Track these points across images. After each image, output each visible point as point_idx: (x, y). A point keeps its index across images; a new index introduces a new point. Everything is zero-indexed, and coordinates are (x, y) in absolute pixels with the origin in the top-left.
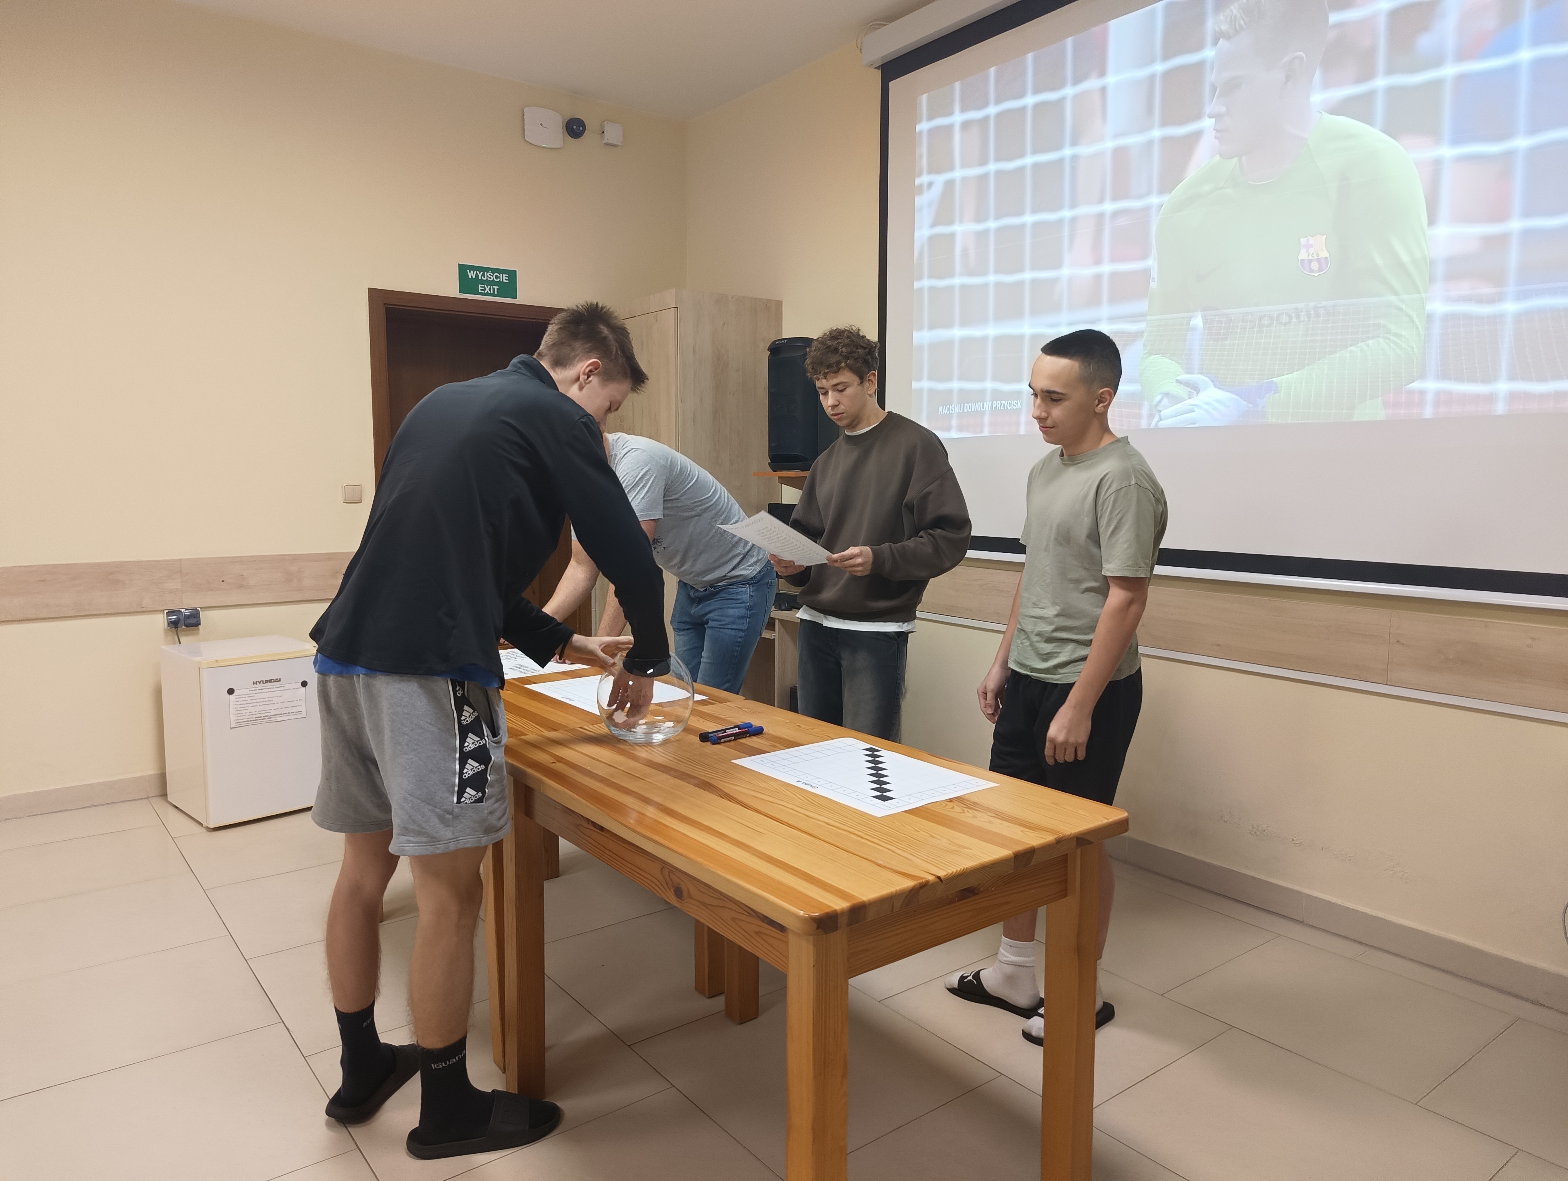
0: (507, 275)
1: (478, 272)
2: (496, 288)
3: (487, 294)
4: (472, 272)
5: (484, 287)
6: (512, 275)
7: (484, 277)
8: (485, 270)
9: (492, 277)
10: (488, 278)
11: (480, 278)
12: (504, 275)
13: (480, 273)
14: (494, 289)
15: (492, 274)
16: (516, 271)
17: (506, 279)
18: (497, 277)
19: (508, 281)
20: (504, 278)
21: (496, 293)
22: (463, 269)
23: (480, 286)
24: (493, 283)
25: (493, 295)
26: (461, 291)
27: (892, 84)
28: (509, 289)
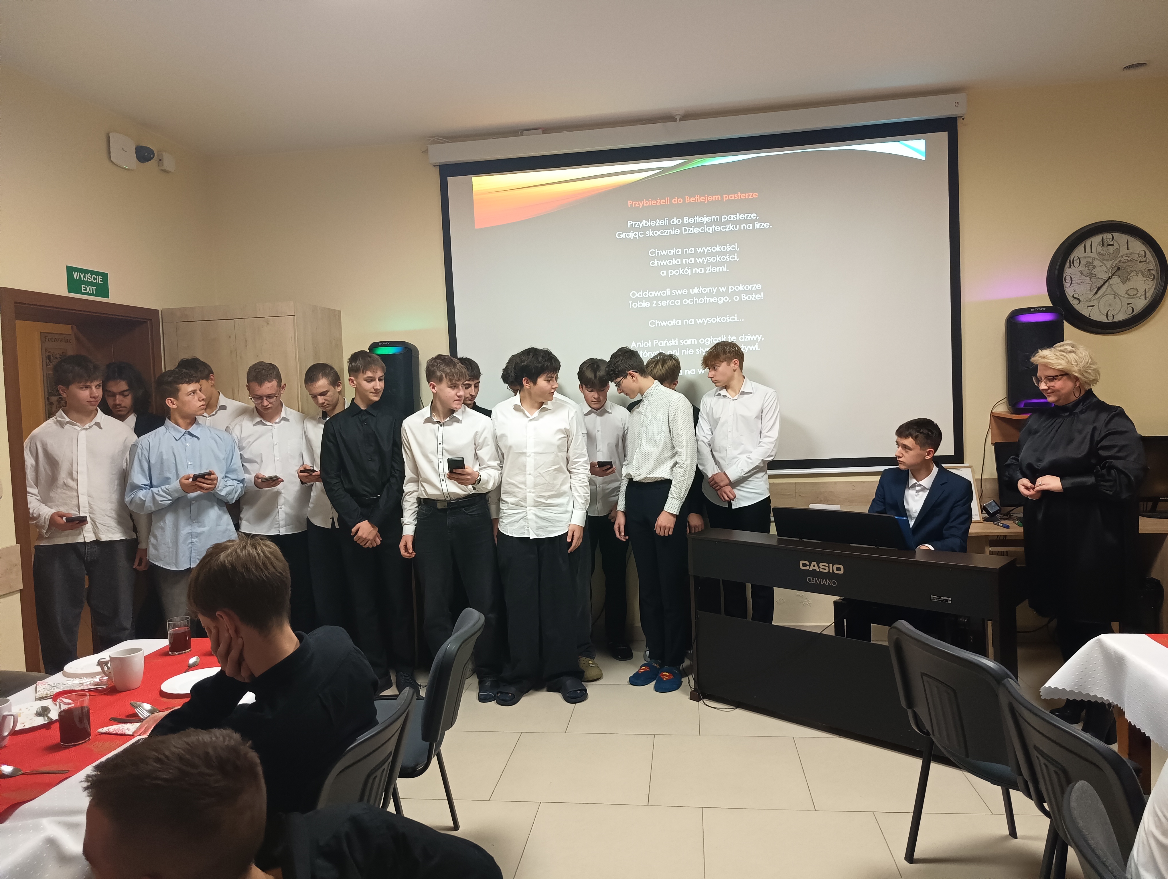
0: (102, 277)
2: (94, 288)
3: (88, 294)
4: (76, 273)
5: (86, 287)
6: (105, 276)
7: (85, 279)
8: (85, 271)
9: (90, 278)
10: (88, 280)
12: (99, 277)
13: (82, 274)
14: (92, 289)
15: (91, 276)
16: (107, 274)
17: (101, 281)
18: (95, 279)
19: (102, 283)
20: (99, 279)
21: (94, 293)
22: (70, 270)
23: (82, 286)
24: (91, 284)
25: (92, 295)
26: (70, 291)
27: (449, 179)
28: (103, 289)
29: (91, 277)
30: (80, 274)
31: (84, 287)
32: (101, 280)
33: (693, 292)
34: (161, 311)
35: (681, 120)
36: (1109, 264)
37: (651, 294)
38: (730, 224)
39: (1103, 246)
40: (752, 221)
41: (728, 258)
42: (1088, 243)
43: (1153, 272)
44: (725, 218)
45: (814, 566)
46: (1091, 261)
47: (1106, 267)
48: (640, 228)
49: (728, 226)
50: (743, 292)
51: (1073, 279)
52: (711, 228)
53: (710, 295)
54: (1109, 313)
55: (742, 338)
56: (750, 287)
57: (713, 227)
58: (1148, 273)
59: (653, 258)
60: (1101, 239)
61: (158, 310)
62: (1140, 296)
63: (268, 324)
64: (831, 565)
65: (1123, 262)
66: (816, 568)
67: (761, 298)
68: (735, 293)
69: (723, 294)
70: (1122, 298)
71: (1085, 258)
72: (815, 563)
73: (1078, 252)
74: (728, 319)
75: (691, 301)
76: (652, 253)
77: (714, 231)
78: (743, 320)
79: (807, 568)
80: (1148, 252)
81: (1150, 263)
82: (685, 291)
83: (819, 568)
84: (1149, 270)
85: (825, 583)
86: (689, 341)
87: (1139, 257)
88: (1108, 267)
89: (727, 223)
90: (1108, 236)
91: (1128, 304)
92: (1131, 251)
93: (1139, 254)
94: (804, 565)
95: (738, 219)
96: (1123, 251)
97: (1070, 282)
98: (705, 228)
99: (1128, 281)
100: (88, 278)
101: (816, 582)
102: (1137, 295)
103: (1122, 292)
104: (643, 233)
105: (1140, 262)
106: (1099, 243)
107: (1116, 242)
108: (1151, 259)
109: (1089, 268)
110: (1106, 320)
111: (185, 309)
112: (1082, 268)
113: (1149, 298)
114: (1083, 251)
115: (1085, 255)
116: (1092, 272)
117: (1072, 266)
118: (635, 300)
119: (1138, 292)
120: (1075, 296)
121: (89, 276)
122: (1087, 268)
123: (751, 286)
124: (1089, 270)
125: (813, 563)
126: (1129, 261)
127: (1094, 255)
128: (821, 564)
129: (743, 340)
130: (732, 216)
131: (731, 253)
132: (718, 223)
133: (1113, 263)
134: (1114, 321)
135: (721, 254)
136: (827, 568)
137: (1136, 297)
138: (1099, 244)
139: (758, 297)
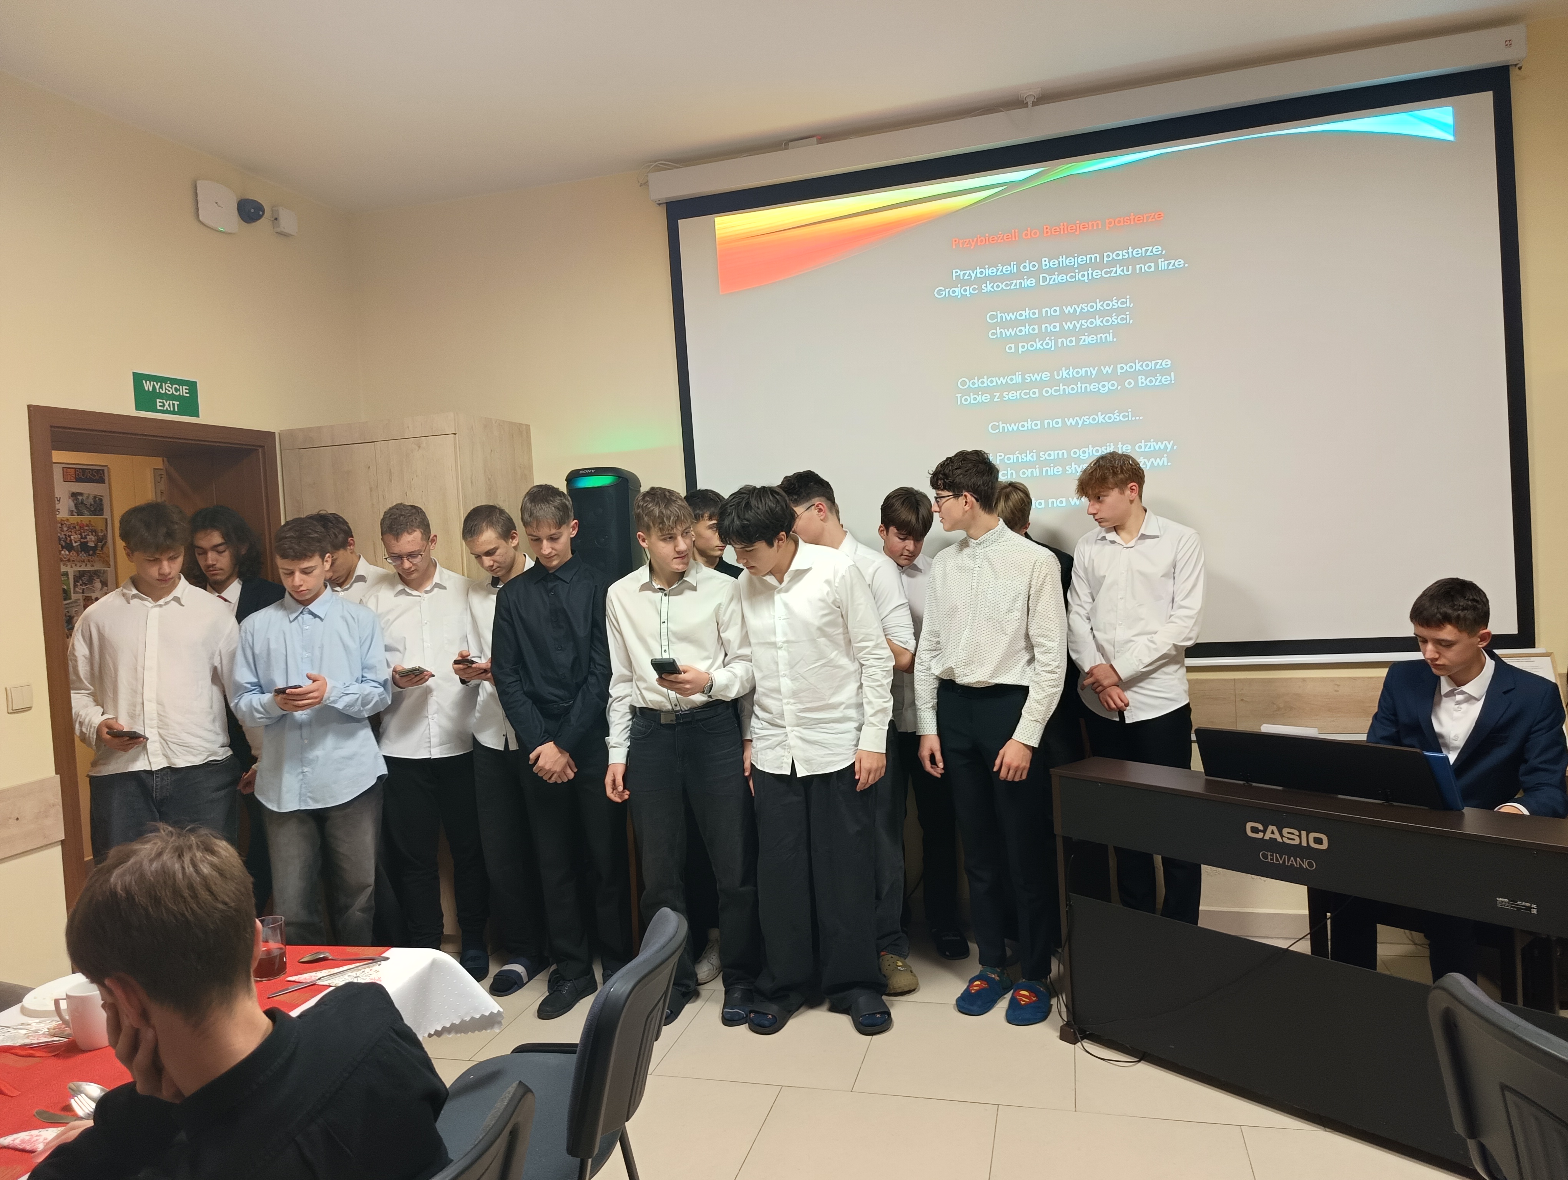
0: (187, 388)
1: (155, 383)
2: (176, 403)
3: (167, 412)
4: (148, 382)
5: (163, 403)
6: (192, 386)
7: (162, 390)
8: (163, 380)
9: (170, 389)
10: (167, 391)
11: (158, 391)
12: (184, 387)
13: (157, 384)
14: (174, 405)
15: (171, 386)
16: (196, 383)
17: (186, 393)
18: (176, 390)
19: (188, 395)
20: (184, 391)
21: (176, 410)
22: (138, 379)
23: (158, 400)
24: (172, 397)
25: (173, 413)
26: (138, 408)
27: (681, 223)
28: (190, 405)
29: (172, 388)
30: (154, 384)
31: (160, 402)
32: (187, 391)
33: (1058, 375)
34: (279, 434)
35: (1034, 104)
37: (992, 382)
38: (1118, 266)
40: (1155, 259)
41: (1115, 320)
44: (1108, 256)
45: (1272, 833)
48: (972, 279)
49: (1114, 269)
50: (1140, 373)
52: (1086, 273)
53: (1087, 379)
55: (1140, 447)
56: (1152, 365)
57: (1090, 271)
59: (994, 326)
61: (274, 433)
63: (419, 447)
64: (1304, 833)
66: (1277, 836)
67: (1171, 380)
68: (1127, 376)
69: (1108, 378)
72: (1274, 828)
74: (1117, 417)
75: (1056, 391)
76: (993, 317)
77: (1090, 277)
78: (1141, 418)
79: (1260, 835)
82: (1046, 376)
83: (1282, 836)
85: (1294, 863)
86: (1054, 455)
89: (1113, 263)
94: (1255, 830)
95: (1131, 256)
98: (1077, 274)
100: (166, 389)
101: (1277, 860)
104: (976, 287)
111: (310, 429)
118: (967, 392)
121: (168, 386)
123: (1153, 362)
125: (1271, 828)
128: (1285, 831)
129: (1143, 449)
130: (1120, 252)
131: (1119, 312)
132: (1099, 265)
135: (1103, 314)
136: (1297, 839)
139: (1166, 380)
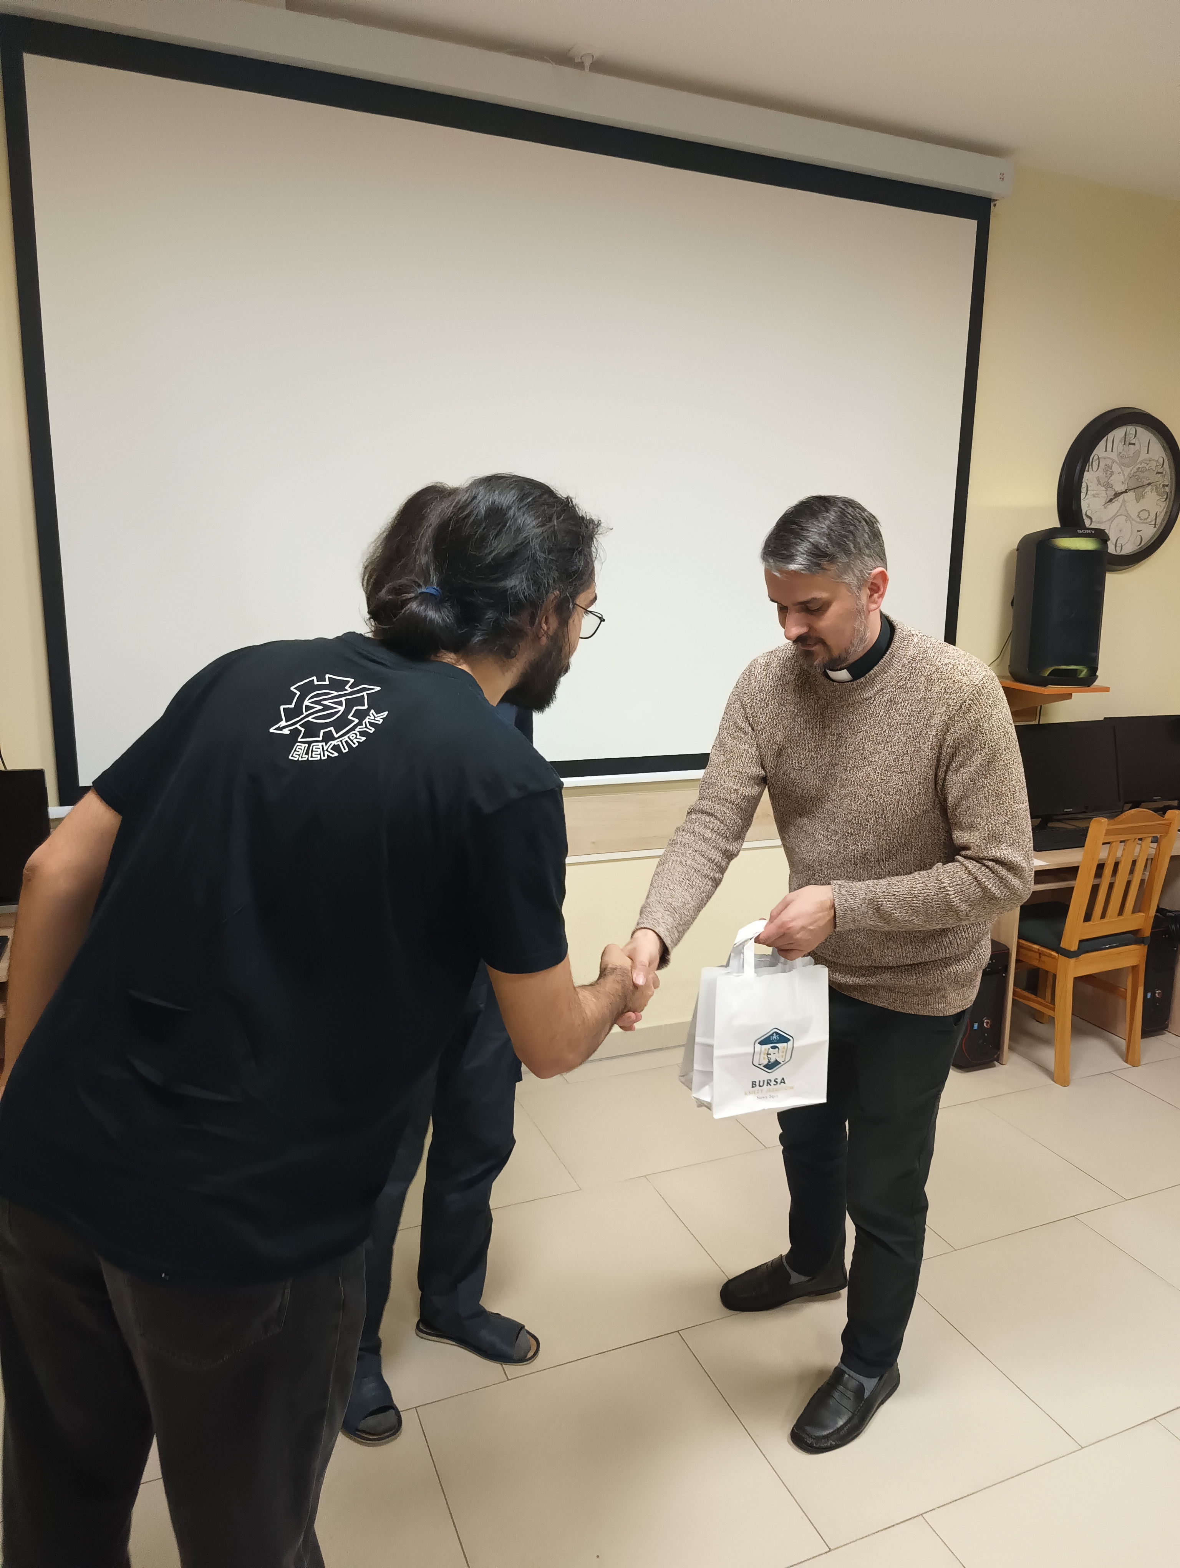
27: (26, 60)
36: (1127, 471)
39: (1125, 444)
42: (1110, 436)
43: (1167, 489)
46: (1110, 464)
47: (1124, 475)
51: (1089, 489)
54: (1118, 542)
58: (1163, 490)
60: (1124, 434)
62: (1151, 522)
65: (1141, 471)
70: (1133, 522)
71: (1105, 458)
73: (1099, 451)
80: (1166, 461)
81: (1166, 477)
84: (1164, 486)
87: (1157, 466)
88: (1126, 475)
90: (1130, 429)
91: (1138, 531)
92: (1150, 456)
93: (1157, 461)
96: (1143, 456)
97: (1085, 493)
99: (1143, 498)
102: (1149, 520)
103: (1134, 515)
105: (1158, 473)
106: (1121, 439)
107: (1139, 441)
108: (1168, 470)
109: (1106, 474)
110: (1114, 552)
112: (1100, 473)
113: (1159, 525)
114: (1105, 450)
115: (1105, 454)
116: (1110, 480)
117: (1090, 469)
119: (1149, 515)
120: (1088, 514)
122: (1105, 474)
124: (1106, 477)
126: (1146, 470)
127: (1114, 455)
133: (1131, 471)
134: (1121, 554)
137: (1146, 523)
138: (1121, 441)
